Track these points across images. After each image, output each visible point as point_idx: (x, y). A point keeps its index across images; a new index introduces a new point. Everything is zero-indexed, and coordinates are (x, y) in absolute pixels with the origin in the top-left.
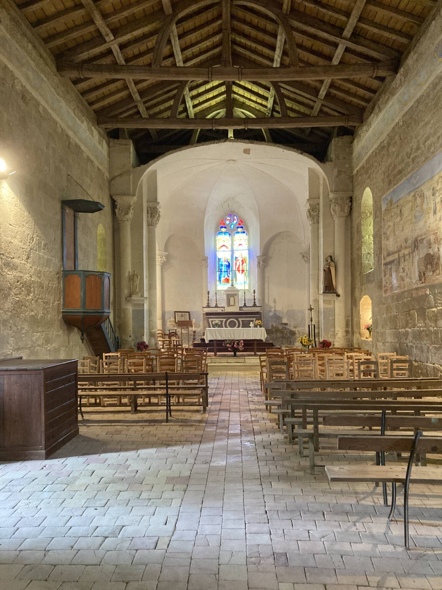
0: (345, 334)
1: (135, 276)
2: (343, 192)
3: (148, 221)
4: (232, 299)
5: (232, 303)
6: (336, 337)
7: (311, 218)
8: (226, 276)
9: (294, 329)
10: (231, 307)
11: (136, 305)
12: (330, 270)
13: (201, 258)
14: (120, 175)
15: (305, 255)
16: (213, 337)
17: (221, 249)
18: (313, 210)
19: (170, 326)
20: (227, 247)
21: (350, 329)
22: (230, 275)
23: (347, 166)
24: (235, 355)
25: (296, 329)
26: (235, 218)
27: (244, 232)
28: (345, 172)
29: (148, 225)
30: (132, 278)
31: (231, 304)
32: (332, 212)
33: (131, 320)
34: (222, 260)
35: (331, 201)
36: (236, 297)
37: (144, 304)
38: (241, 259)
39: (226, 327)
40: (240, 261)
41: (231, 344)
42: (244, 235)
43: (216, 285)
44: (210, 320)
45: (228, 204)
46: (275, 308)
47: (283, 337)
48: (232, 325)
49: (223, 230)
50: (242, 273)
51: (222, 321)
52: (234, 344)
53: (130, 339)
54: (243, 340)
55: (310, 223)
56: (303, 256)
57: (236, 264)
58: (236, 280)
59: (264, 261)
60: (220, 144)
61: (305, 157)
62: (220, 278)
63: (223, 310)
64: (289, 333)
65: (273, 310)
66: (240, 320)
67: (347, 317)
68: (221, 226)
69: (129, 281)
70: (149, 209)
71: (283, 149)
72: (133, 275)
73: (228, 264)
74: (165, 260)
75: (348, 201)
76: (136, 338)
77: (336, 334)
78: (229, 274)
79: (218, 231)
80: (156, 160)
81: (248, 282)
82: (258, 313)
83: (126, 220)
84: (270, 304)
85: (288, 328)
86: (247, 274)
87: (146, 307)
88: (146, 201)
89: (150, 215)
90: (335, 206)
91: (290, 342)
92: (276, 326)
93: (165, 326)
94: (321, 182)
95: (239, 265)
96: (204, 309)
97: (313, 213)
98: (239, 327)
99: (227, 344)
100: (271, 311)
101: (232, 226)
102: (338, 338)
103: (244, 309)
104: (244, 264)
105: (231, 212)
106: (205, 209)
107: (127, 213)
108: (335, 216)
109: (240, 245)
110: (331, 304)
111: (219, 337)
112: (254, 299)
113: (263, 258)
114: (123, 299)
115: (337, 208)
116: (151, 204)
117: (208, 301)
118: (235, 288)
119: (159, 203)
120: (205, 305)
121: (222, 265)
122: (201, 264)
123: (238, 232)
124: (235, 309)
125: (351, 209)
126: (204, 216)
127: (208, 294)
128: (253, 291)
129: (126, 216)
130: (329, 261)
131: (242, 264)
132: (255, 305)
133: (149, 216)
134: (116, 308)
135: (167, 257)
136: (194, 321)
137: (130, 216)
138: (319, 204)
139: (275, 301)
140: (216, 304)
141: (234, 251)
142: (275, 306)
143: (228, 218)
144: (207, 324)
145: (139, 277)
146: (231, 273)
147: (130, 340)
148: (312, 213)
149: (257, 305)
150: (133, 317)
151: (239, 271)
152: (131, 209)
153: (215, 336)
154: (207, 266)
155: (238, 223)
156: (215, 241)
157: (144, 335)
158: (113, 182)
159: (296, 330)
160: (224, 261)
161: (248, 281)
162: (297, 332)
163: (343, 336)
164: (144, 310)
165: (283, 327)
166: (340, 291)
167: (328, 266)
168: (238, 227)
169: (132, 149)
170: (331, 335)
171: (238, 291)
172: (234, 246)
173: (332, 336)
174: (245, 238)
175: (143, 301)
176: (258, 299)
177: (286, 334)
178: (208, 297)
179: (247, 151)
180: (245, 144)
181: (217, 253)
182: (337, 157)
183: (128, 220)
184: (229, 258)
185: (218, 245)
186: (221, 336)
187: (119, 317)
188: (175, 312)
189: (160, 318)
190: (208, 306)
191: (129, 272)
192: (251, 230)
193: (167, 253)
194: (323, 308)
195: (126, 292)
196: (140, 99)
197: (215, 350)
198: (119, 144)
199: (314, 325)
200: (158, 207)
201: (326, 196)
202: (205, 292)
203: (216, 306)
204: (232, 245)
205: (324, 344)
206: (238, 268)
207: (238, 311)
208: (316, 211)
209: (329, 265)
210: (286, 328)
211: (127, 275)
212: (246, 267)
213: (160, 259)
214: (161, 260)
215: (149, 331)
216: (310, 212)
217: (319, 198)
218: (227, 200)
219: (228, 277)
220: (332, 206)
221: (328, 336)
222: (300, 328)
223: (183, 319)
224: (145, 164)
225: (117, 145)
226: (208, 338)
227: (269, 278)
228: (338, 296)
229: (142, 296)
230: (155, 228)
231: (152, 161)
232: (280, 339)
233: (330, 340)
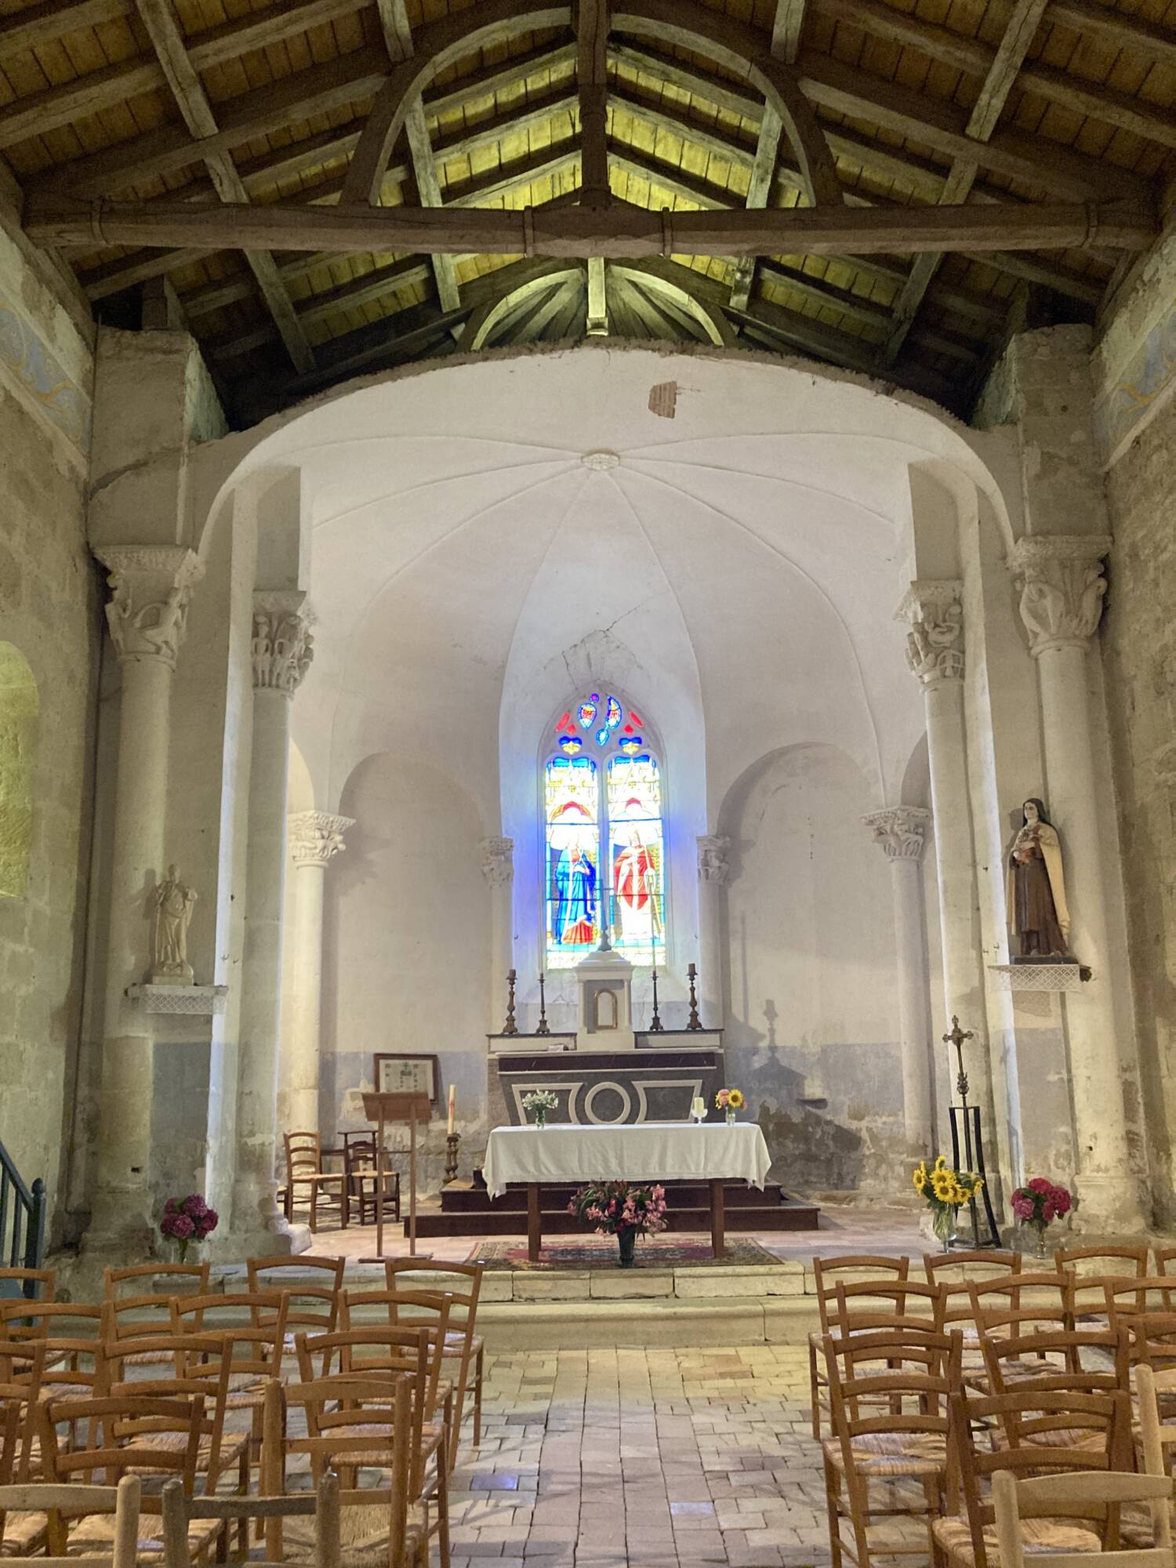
0: (1123, 1149)
1: (175, 892)
2: (1071, 538)
3: (255, 670)
4: (604, 1001)
5: (604, 1017)
6: (1087, 1166)
7: (932, 656)
8: (582, 917)
9: (853, 1125)
10: (600, 1033)
11: (170, 1021)
12: (1042, 860)
13: (486, 844)
14: (137, 467)
15: (888, 828)
16: (523, 1168)
17: (559, 819)
18: (936, 626)
19: (351, 1114)
20: (584, 812)
21: (1141, 1127)
22: (598, 914)
23: (1078, 436)
24: (626, 1259)
25: (864, 1124)
26: (614, 706)
27: (646, 758)
28: (1072, 462)
29: (256, 685)
30: (158, 900)
31: (600, 1023)
32: (1029, 622)
33: (149, 1094)
34: (568, 856)
35: (1021, 577)
36: (622, 995)
37: (209, 1020)
38: (634, 853)
39: (583, 1120)
40: (634, 859)
41: (609, 1205)
42: (647, 766)
43: (542, 950)
44: (516, 1088)
45: (588, 655)
46: (772, 1040)
47: (809, 1158)
48: (607, 1108)
49: (571, 748)
50: (641, 904)
51: (563, 1095)
52: (621, 1202)
53: (133, 1184)
54: (662, 1183)
55: (926, 678)
56: (881, 833)
57: (617, 872)
58: (619, 933)
59: (724, 855)
60: (555, 355)
61: (902, 405)
62: (557, 922)
63: (571, 1046)
64: (834, 1138)
65: (764, 1044)
66: (639, 1086)
67: (1125, 1070)
68: (562, 735)
69: (149, 913)
70: (262, 619)
71: (813, 372)
72: (168, 885)
73: (588, 871)
74: (342, 847)
75: (1093, 575)
76: (167, 1175)
77: (1083, 1149)
78: (593, 908)
79: (552, 751)
80: (290, 412)
81: (663, 940)
82: (709, 1058)
83: (152, 648)
84: (752, 1023)
85: (829, 1118)
86: (659, 909)
87: (222, 1031)
88: (250, 586)
89: (264, 643)
90: (1041, 592)
91: (840, 1177)
92: (778, 1111)
93: (334, 1117)
94: (969, 508)
95: (630, 876)
96: (493, 1041)
97: (940, 638)
98: (631, 1119)
99: (589, 1204)
100: (755, 1051)
101: (603, 736)
102: (1098, 1169)
103: (653, 1040)
104: (649, 871)
105: (600, 687)
106: (503, 667)
107: (155, 620)
108: (1043, 636)
109: (632, 801)
110: (1046, 1014)
111: (553, 1169)
112: (694, 1003)
113: (720, 843)
114: (114, 996)
115: (1050, 605)
116: (269, 601)
117: (511, 1008)
118: (617, 955)
119: (304, 593)
120: (499, 1026)
121: (566, 875)
122: (486, 869)
123: (625, 758)
124: (617, 1043)
125: (1106, 609)
126: (499, 691)
127: (512, 983)
128: (687, 971)
129: (150, 633)
130: (1032, 822)
131: (641, 872)
132: (694, 1027)
133: (262, 648)
134: (85, 1037)
135: (349, 835)
136: (451, 1092)
137: (171, 631)
138: (958, 601)
139: (770, 1012)
140: (543, 1022)
141: (612, 825)
142: (772, 1031)
143: (589, 708)
144: (503, 1104)
145: (193, 894)
146: (598, 904)
147: (132, 1186)
148: (933, 636)
149: (705, 1027)
150: (157, 1080)
151: (629, 897)
152: (175, 602)
153: (532, 1169)
154: (509, 877)
155: (623, 726)
156: (541, 787)
157: (203, 1165)
158: (103, 495)
159: (861, 1126)
160: (574, 861)
161: (663, 935)
162: (865, 1135)
163: (1120, 1160)
164: (209, 1045)
165: (809, 1115)
166: (1089, 949)
167: (1029, 845)
168: (621, 741)
169: (193, 367)
170: (1058, 1155)
171: (629, 968)
172: (610, 807)
173: (1062, 1162)
174: (650, 778)
175: (208, 1001)
176: (707, 1003)
177: (821, 1142)
178: (512, 994)
179: (663, 400)
180: (656, 355)
181: (549, 830)
182: (1036, 404)
183: (158, 651)
184: (592, 848)
185: (553, 803)
186: (559, 1165)
187: (95, 1081)
188: (379, 1057)
189: (312, 1081)
190: (511, 1032)
191: (150, 874)
192: (671, 747)
193: (351, 822)
194: (1017, 1031)
195: (127, 960)
196: (216, 130)
197: (534, 1222)
198: (138, 349)
199: (977, 1110)
200: (299, 613)
201: (995, 558)
202: (499, 978)
203: (543, 1032)
204: (603, 802)
205: (1038, 1200)
206: (625, 888)
207: (632, 1050)
208: (950, 629)
209: (1036, 839)
210: (819, 1121)
211: (138, 883)
212: (656, 878)
213: (320, 843)
214: (324, 848)
215: (238, 1142)
216: (924, 635)
217: (959, 577)
218: (583, 641)
219: (589, 919)
220: (1028, 591)
221: (1046, 1158)
222: (880, 1121)
223: (408, 1086)
224: (241, 430)
225: (126, 353)
226: (499, 1175)
227: (743, 921)
228: (1085, 974)
229: (204, 978)
230: (283, 696)
231: (276, 418)
232: (798, 1166)
233: (1059, 1177)
